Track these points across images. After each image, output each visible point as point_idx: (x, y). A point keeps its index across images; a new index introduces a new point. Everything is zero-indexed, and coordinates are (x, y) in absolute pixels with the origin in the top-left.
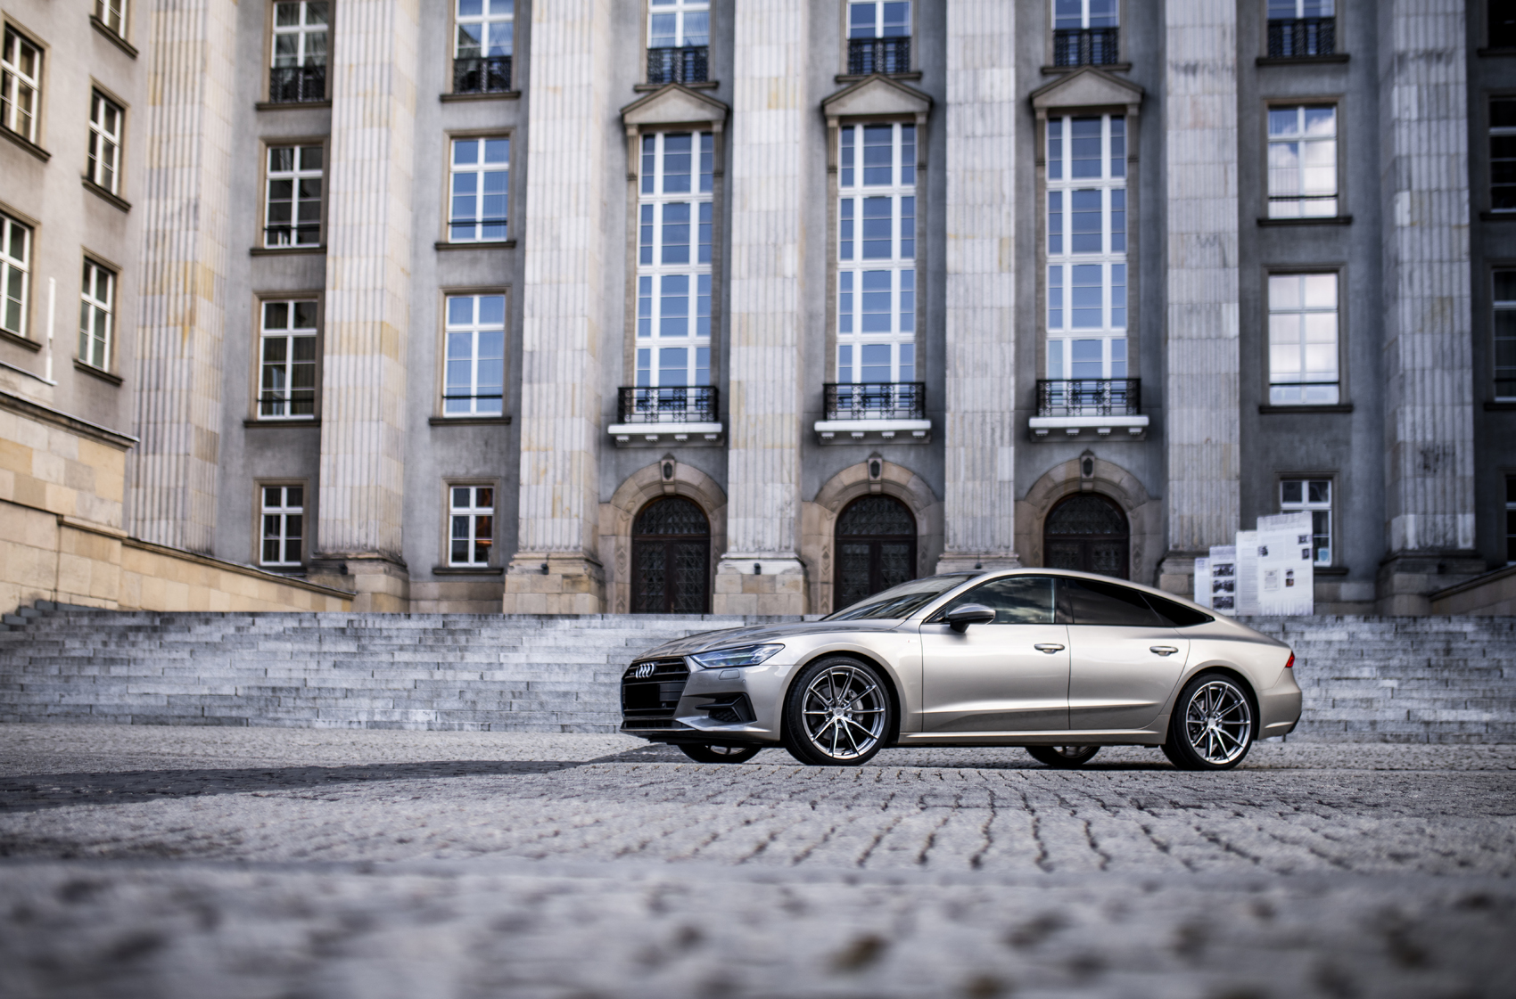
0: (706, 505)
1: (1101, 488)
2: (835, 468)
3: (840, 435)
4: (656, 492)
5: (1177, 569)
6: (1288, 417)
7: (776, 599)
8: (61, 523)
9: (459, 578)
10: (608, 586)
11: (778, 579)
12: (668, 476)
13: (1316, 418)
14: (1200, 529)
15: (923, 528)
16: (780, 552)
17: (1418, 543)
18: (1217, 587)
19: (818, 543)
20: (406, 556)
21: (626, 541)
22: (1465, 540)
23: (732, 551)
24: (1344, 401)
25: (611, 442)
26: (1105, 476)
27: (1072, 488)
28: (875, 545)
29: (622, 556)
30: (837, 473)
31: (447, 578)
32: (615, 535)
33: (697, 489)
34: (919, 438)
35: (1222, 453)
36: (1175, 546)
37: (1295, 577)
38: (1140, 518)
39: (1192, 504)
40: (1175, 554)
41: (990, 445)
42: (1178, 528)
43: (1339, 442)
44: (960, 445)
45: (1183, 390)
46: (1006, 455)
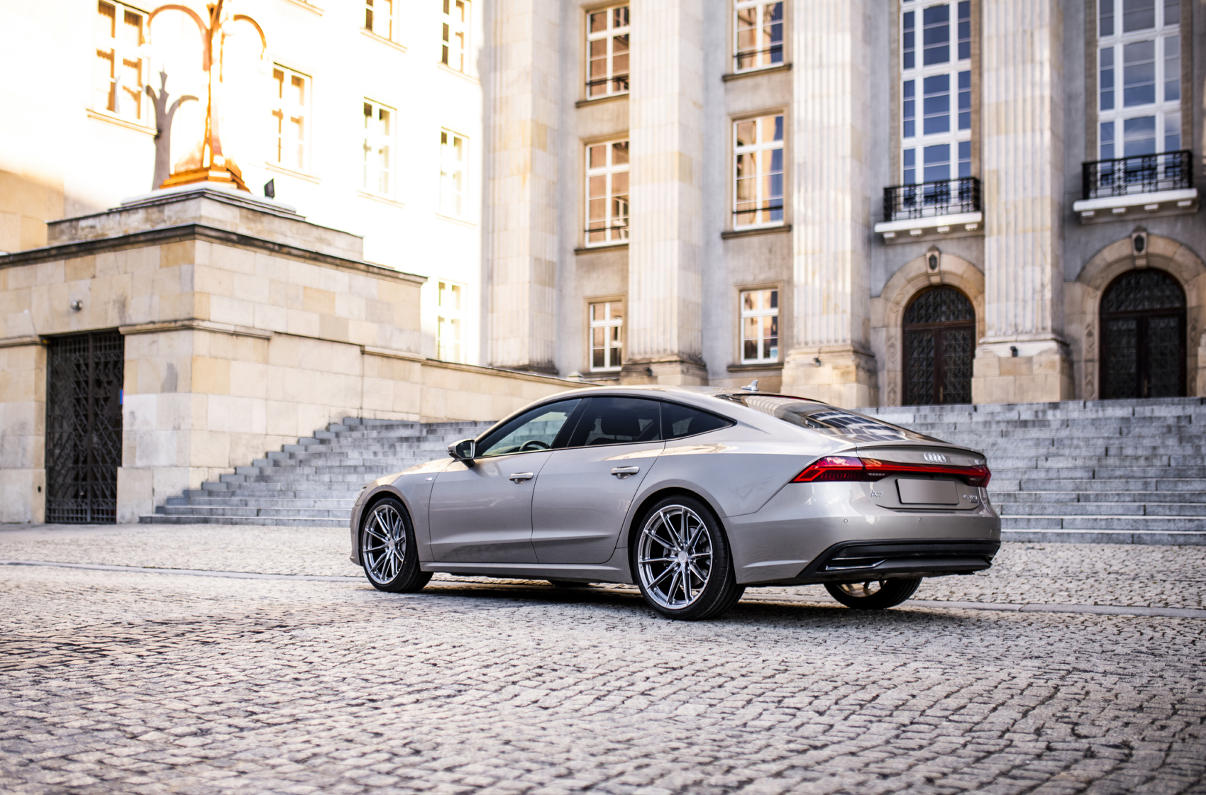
0: (970, 292)
2: (1098, 246)
3: (1099, 212)
4: (922, 283)
7: (1033, 379)
8: (363, 353)
9: (749, 374)
10: (880, 375)
11: (1035, 360)
12: (933, 267)
15: (1192, 299)
19: (1082, 322)
20: (706, 357)
21: (896, 332)
23: (990, 336)
25: (880, 239)
28: (1143, 320)
29: (892, 346)
30: (1099, 251)
31: (739, 374)
32: (886, 326)
33: (961, 277)
34: (1185, 208)
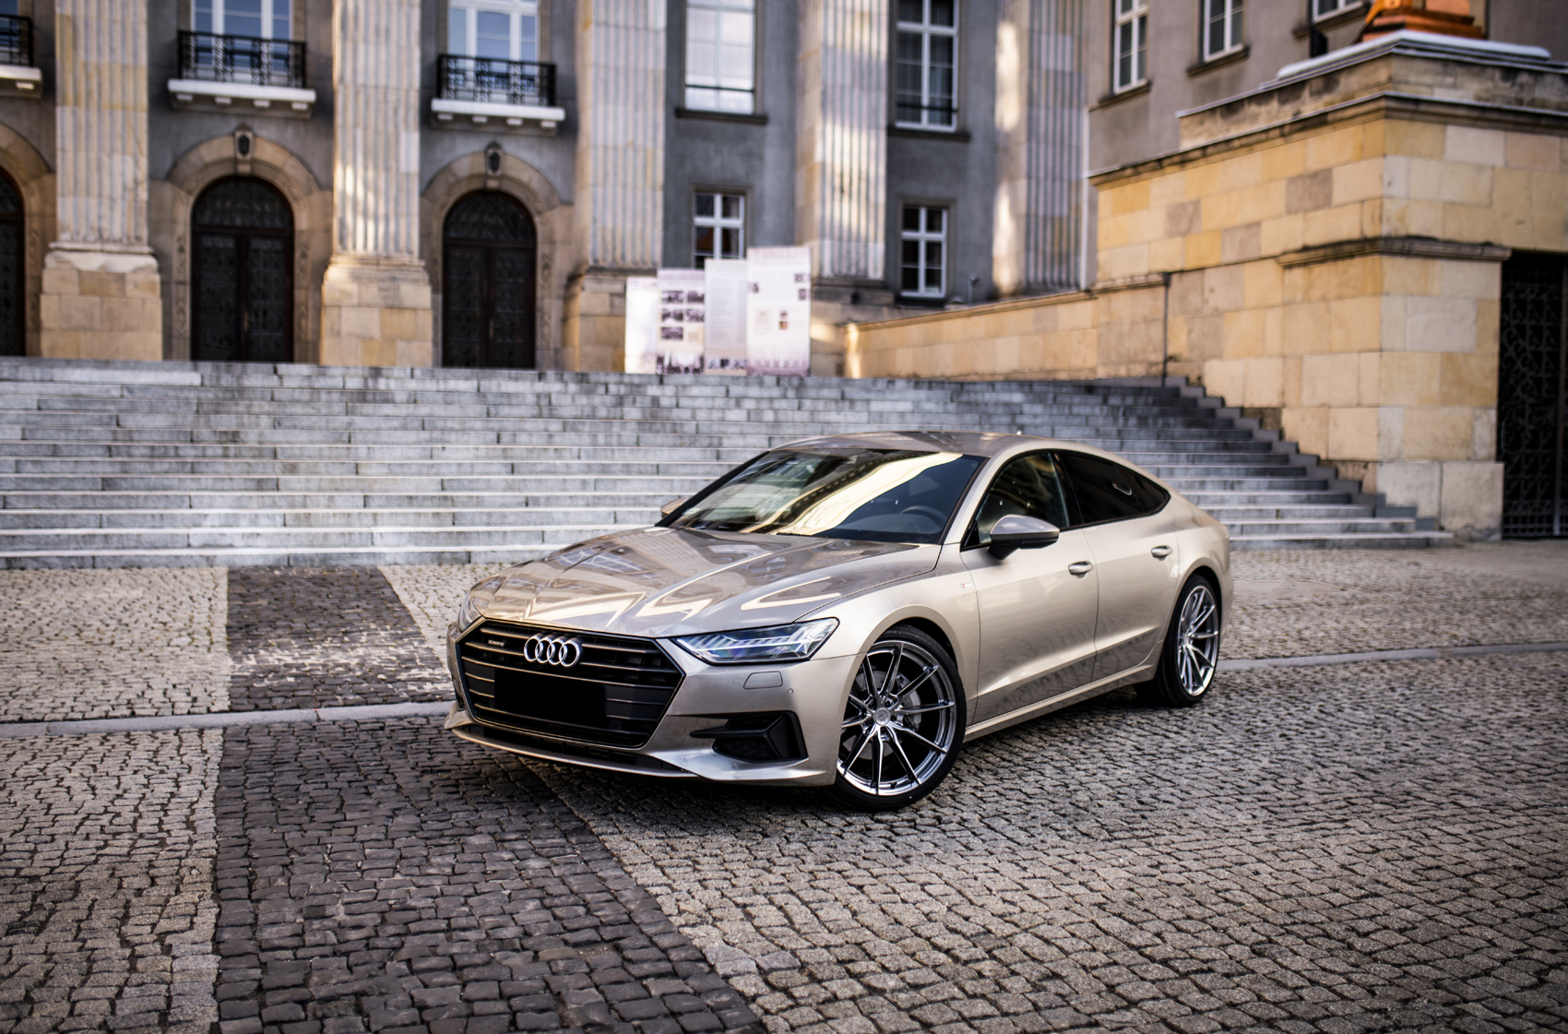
0: (16, 173)
1: (509, 187)
2: (193, 139)
3: (200, 98)
5: (598, 286)
6: (704, 124)
7: (127, 304)
11: (129, 278)
13: (732, 127)
14: (623, 244)
15: (303, 221)
17: (833, 270)
18: (665, 316)
19: (172, 233)
22: (875, 269)
23: (64, 239)
24: (759, 111)
26: (513, 173)
27: (476, 185)
28: (242, 238)
30: (194, 147)
33: (7, 154)
34: (300, 112)
35: (645, 159)
36: (596, 261)
37: (789, 319)
38: (549, 224)
39: (615, 215)
40: (597, 270)
41: (391, 129)
42: (599, 241)
43: (753, 156)
44: (355, 125)
45: (606, 83)
46: (410, 142)
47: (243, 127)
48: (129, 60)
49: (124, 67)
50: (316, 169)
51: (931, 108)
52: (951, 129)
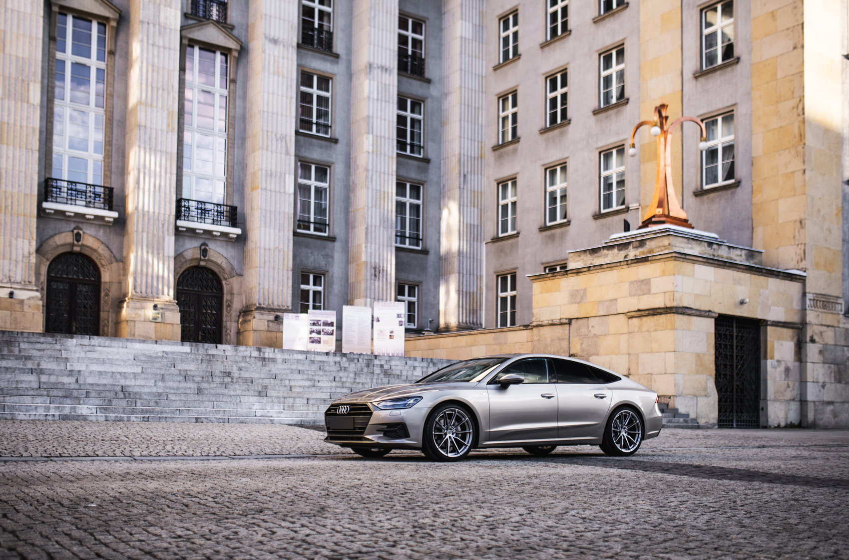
1: (210, 265)
2: (51, 233)
3: (58, 212)
5: (261, 317)
6: (305, 239)
11: (26, 302)
14: (273, 296)
15: (106, 277)
16: (25, 285)
18: (312, 332)
19: (38, 280)
24: (331, 235)
26: (213, 259)
27: (194, 264)
28: (73, 285)
30: (52, 236)
34: (110, 222)
35: (284, 256)
36: (260, 304)
37: (394, 334)
38: (230, 285)
39: (269, 282)
40: (260, 308)
41: (161, 233)
42: (261, 294)
43: (329, 257)
44: (143, 231)
45: (265, 218)
46: (170, 241)
47: (77, 228)
48: (28, 191)
49: (26, 195)
50: (114, 251)
51: (409, 238)
52: (419, 248)
